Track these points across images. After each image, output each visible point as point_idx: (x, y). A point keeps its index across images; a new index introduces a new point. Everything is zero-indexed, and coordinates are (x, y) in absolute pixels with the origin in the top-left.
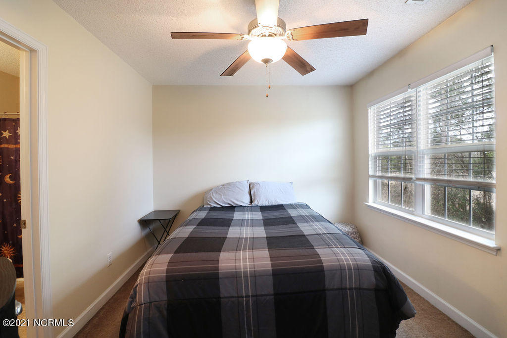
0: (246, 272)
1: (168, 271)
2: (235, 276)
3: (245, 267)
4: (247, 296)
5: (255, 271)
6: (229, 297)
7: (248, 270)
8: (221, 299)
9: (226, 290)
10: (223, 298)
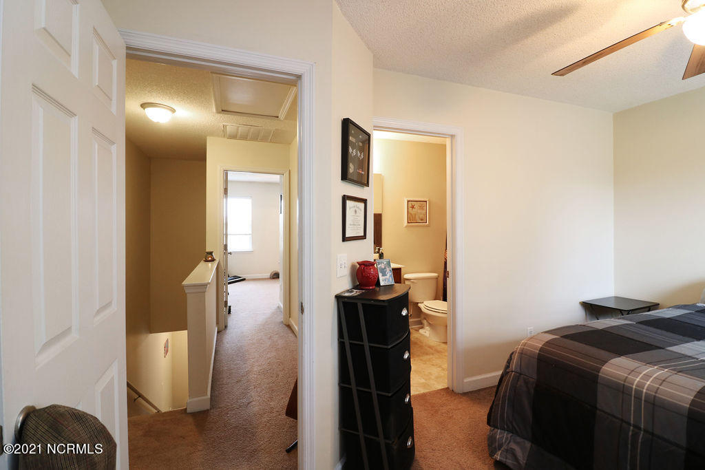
0: (638, 393)
1: (541, 349)
2: (621, 390)
3: (640, 385)
4: (637, 427)
5: (655, 396)
6: (609, 414)
7: (644, 391)
8: (598, 411)
9: (604, 402)
10: (600, 410)
